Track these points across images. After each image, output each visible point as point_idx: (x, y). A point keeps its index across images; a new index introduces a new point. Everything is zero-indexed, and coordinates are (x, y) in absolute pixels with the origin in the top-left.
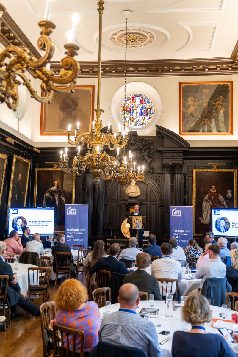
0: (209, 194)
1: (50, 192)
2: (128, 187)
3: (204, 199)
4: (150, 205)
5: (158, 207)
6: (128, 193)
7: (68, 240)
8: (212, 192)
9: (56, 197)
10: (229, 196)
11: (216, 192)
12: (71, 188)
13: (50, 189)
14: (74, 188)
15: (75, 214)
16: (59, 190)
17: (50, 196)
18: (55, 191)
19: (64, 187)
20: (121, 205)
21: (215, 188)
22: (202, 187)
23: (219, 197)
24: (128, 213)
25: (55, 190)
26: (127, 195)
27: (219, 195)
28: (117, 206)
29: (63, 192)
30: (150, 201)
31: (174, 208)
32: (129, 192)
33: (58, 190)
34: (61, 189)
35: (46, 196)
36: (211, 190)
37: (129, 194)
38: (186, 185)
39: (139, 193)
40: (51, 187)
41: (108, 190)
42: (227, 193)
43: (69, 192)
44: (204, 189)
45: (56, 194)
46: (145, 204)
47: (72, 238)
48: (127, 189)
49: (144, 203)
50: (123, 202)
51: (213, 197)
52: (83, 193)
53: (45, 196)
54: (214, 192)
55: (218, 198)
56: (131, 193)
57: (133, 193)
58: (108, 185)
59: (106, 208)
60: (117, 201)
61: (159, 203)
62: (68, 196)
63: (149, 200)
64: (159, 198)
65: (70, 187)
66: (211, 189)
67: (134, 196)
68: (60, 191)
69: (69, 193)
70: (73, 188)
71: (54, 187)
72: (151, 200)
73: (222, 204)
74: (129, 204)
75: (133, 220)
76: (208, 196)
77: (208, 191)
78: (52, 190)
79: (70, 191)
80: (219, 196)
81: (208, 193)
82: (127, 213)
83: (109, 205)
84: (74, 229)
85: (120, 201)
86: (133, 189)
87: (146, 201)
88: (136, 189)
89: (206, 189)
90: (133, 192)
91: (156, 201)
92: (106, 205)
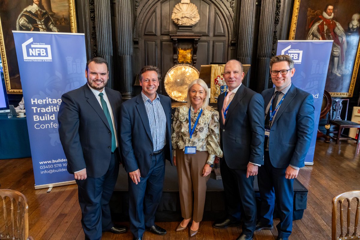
0: (321, 21)
1: (26, 16)
2: (177, 6)
3: (310, 31)
4: (214, 42)
5: (227, 46)
6: (177, 17)
7: (37, 126)
8: (325, 19)
9: (40, 26)
10: (353, 25)
11: (333, 19)
12: (67, 8)
13: (25, 10)
14: (72, 8)
15: (50, 58)
16: (44, 11)
17: (28, 23)
18: (35, 15)
19: (53, 5)
20: (164, 43)
21: (332, 11)
22: (309, 9)
23: (336, 28)
24: (176, 57)
25: (37, 12)
26: (174, 22)
27: (338, 24)
28: (156, 45)
29: (52, 16)
30: (214, 36)
31: (286, 45)
32: (179, 16)
33: (41, 12)
34: (47, 11)
35: (19, 24)
36: (325, 15)
37: (178, 19)
38: (280, 5)
39: (197, 19)
40: (27, 5)
41: (138, 14)
42: (350, 20)
43: (63, 15)
44: (314, 12)
45: (40, 20)
46: (205, 41)
47: (49, 122)
48: (175, 10)
49: (204, 38)
50: (166, 38)
51: (326, 27)
52: (91, 20)
53: (17, 23)
54: (330, 19)
55: (334, 29)
56: (182, 18)
57: (186, 19)
58: (137, 4)
59: (137, 48)
60: (155, 35)
61: (230, 39)
62: (63, 24)
63: (211, 34)
64: (230, 30)
65: (65, 6)
66: (325, 12)
67: (188, 25)
68: (46, 13)
69: (65, 19)
70: (70, 7)
71: (32, 5)
72: (216, 34)
73: (339, 41)
74: (178, 39)
75: (212, 76)
76: (318, 26)
77: (319, 15)
78: (30, 12)
79: (65, 14)
80: (336, 26)
81: (320, 19)
82: (174, 57)
83: (141, 43)
84: (50, 100)
85: (162, 34)
86: (187, 10)
87: (208, 36)
88: (192, 11)
89: (316, 12)
90: (187, 15)
91: (224, 36)
92: (136, 43)
